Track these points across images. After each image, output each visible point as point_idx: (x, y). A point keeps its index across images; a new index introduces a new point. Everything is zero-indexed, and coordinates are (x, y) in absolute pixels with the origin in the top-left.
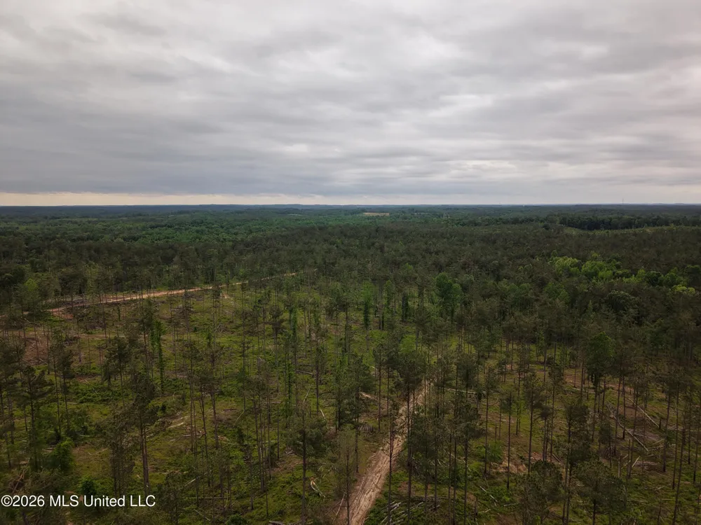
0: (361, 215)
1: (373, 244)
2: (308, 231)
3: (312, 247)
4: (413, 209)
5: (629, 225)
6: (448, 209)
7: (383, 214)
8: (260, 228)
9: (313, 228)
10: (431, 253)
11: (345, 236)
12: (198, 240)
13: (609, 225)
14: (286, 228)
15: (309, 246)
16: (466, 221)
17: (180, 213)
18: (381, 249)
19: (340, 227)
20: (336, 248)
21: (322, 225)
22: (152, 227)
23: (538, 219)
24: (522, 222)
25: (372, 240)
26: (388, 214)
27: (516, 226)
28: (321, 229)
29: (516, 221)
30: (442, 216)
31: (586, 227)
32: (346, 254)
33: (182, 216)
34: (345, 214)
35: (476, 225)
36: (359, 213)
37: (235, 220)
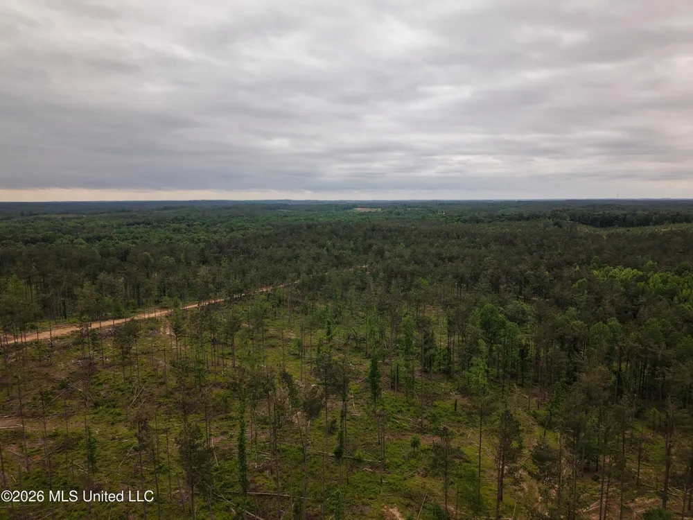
0: (352, 211)
1: (370, 246)
2: (294, 230)
3: (297, 251)
4: (405, 205)
5: (645, 222)
6: (441, 204)
7: (374, 210)
8: (243, 226)
9: (300, 227)
10: (443, 259)
11: (337, 235)
12: (168, 241)
13: (624, 222)
14: (273, 226)
15: (294, 250)
16: (467, 218)
17: (166, 208)
18: (381, 253)
19: (331, 225)
20: (326, 252)
21: (311, 223)
22: (129, 225)
23: (545, 216)
24: (528, 219)
25: (369, 241)
26: (379, 210)
27: (524, 223)
28: (309, 227)
29: (520, 218)
30: (437, 211)
31: (598, 223)
32: (339, 262)
33: (166, 211)
34: (336, 210)
35: (478, 221)
36: (350, 208)
37: (219, 217)
